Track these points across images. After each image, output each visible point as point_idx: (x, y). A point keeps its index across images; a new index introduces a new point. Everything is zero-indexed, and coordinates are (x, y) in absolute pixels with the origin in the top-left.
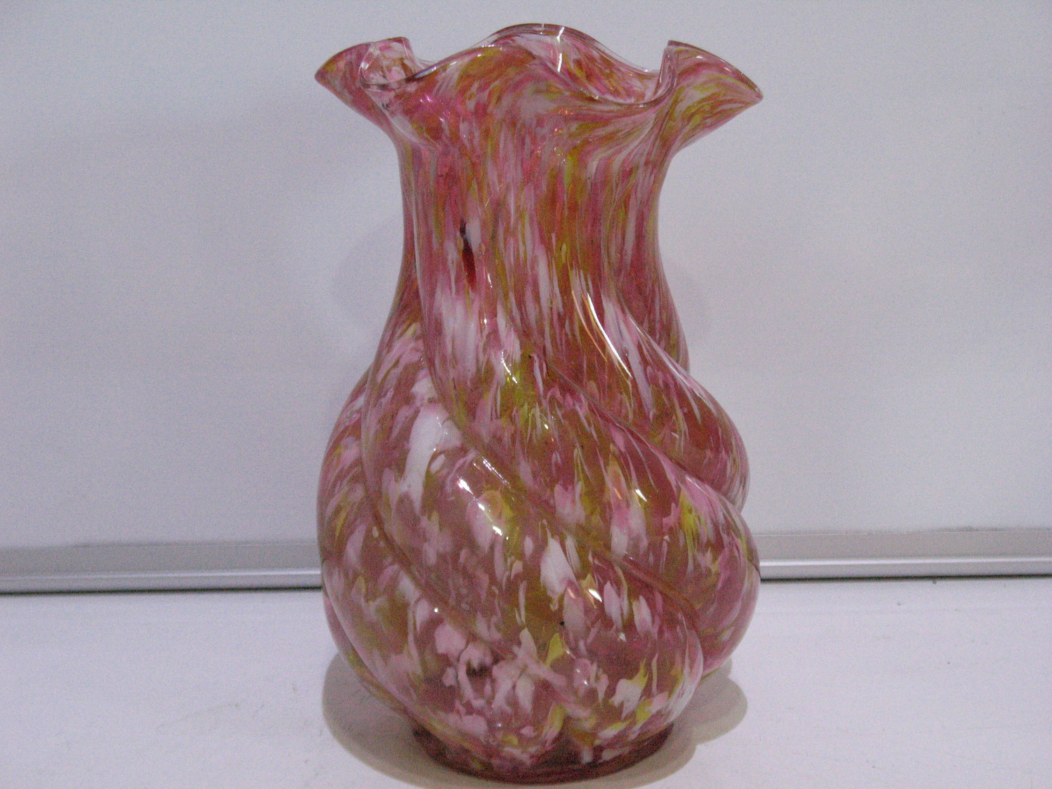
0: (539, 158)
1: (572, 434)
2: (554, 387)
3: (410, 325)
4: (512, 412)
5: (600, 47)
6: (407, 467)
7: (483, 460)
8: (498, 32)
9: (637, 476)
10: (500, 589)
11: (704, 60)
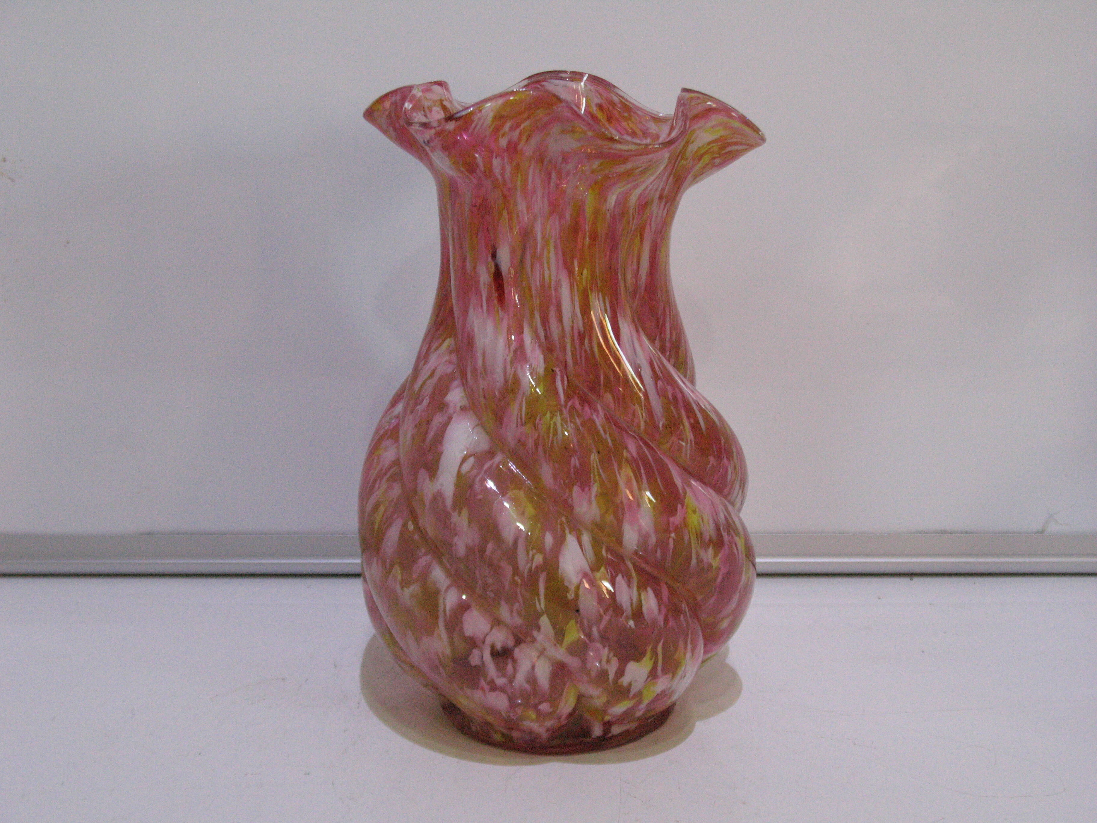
0: (563, 192)
1: (589, 441)
2: (573, 398)
3: (445, 340)
4: (535, 420)
6: (441, 468)
8: (529, 78)
10: (523, 580)
11: (714, 106)
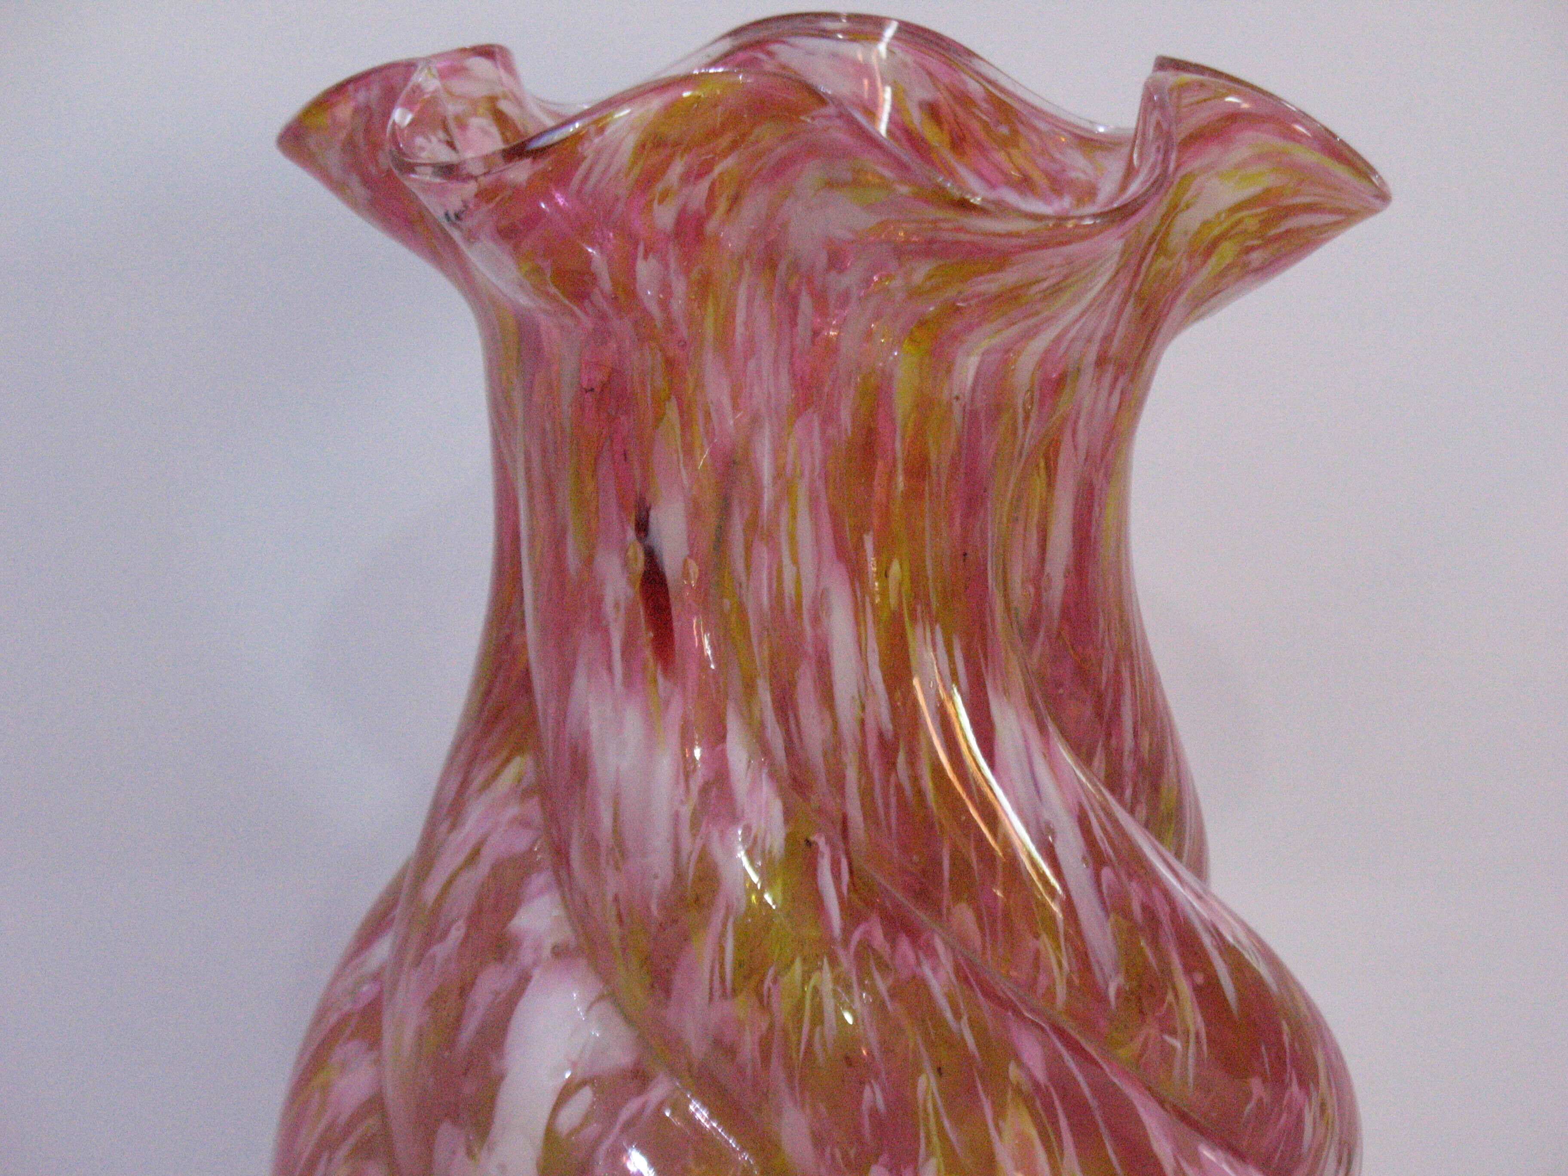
0: (832, 349)
1: (913, 1038)
2: (867, 919)
3: (507, 761)
4: (763, 981)
5: (984, 69)
6: (498, 1122)
7: (689, 1102)
8: (735, 33)
9: (1077, 1145)
11: (1245, 106)
